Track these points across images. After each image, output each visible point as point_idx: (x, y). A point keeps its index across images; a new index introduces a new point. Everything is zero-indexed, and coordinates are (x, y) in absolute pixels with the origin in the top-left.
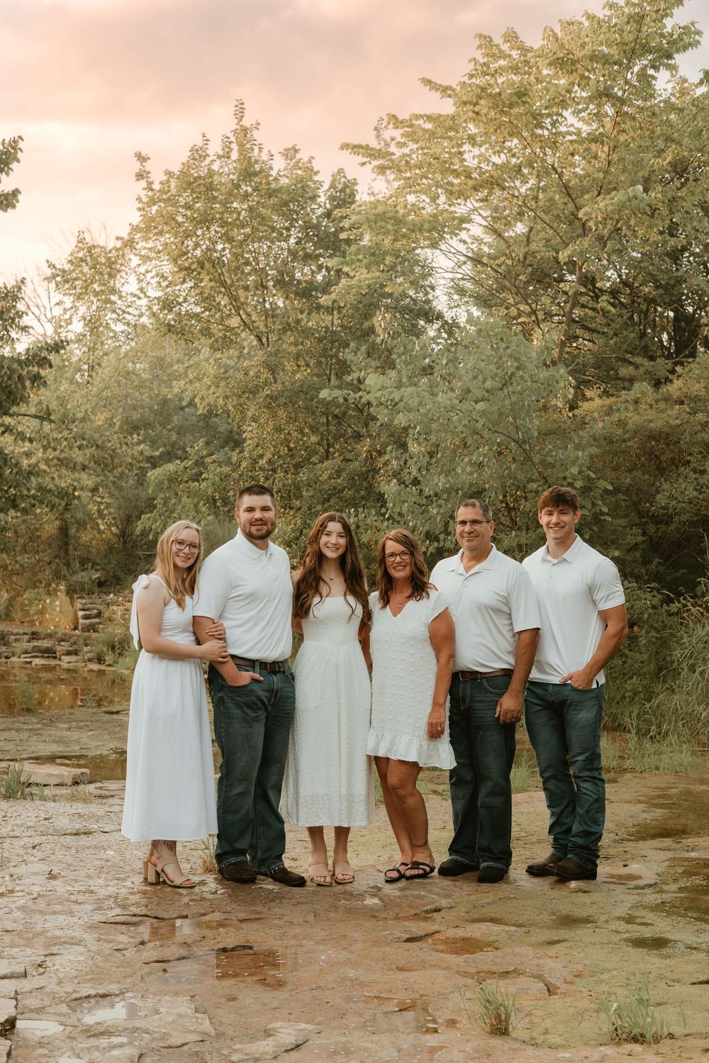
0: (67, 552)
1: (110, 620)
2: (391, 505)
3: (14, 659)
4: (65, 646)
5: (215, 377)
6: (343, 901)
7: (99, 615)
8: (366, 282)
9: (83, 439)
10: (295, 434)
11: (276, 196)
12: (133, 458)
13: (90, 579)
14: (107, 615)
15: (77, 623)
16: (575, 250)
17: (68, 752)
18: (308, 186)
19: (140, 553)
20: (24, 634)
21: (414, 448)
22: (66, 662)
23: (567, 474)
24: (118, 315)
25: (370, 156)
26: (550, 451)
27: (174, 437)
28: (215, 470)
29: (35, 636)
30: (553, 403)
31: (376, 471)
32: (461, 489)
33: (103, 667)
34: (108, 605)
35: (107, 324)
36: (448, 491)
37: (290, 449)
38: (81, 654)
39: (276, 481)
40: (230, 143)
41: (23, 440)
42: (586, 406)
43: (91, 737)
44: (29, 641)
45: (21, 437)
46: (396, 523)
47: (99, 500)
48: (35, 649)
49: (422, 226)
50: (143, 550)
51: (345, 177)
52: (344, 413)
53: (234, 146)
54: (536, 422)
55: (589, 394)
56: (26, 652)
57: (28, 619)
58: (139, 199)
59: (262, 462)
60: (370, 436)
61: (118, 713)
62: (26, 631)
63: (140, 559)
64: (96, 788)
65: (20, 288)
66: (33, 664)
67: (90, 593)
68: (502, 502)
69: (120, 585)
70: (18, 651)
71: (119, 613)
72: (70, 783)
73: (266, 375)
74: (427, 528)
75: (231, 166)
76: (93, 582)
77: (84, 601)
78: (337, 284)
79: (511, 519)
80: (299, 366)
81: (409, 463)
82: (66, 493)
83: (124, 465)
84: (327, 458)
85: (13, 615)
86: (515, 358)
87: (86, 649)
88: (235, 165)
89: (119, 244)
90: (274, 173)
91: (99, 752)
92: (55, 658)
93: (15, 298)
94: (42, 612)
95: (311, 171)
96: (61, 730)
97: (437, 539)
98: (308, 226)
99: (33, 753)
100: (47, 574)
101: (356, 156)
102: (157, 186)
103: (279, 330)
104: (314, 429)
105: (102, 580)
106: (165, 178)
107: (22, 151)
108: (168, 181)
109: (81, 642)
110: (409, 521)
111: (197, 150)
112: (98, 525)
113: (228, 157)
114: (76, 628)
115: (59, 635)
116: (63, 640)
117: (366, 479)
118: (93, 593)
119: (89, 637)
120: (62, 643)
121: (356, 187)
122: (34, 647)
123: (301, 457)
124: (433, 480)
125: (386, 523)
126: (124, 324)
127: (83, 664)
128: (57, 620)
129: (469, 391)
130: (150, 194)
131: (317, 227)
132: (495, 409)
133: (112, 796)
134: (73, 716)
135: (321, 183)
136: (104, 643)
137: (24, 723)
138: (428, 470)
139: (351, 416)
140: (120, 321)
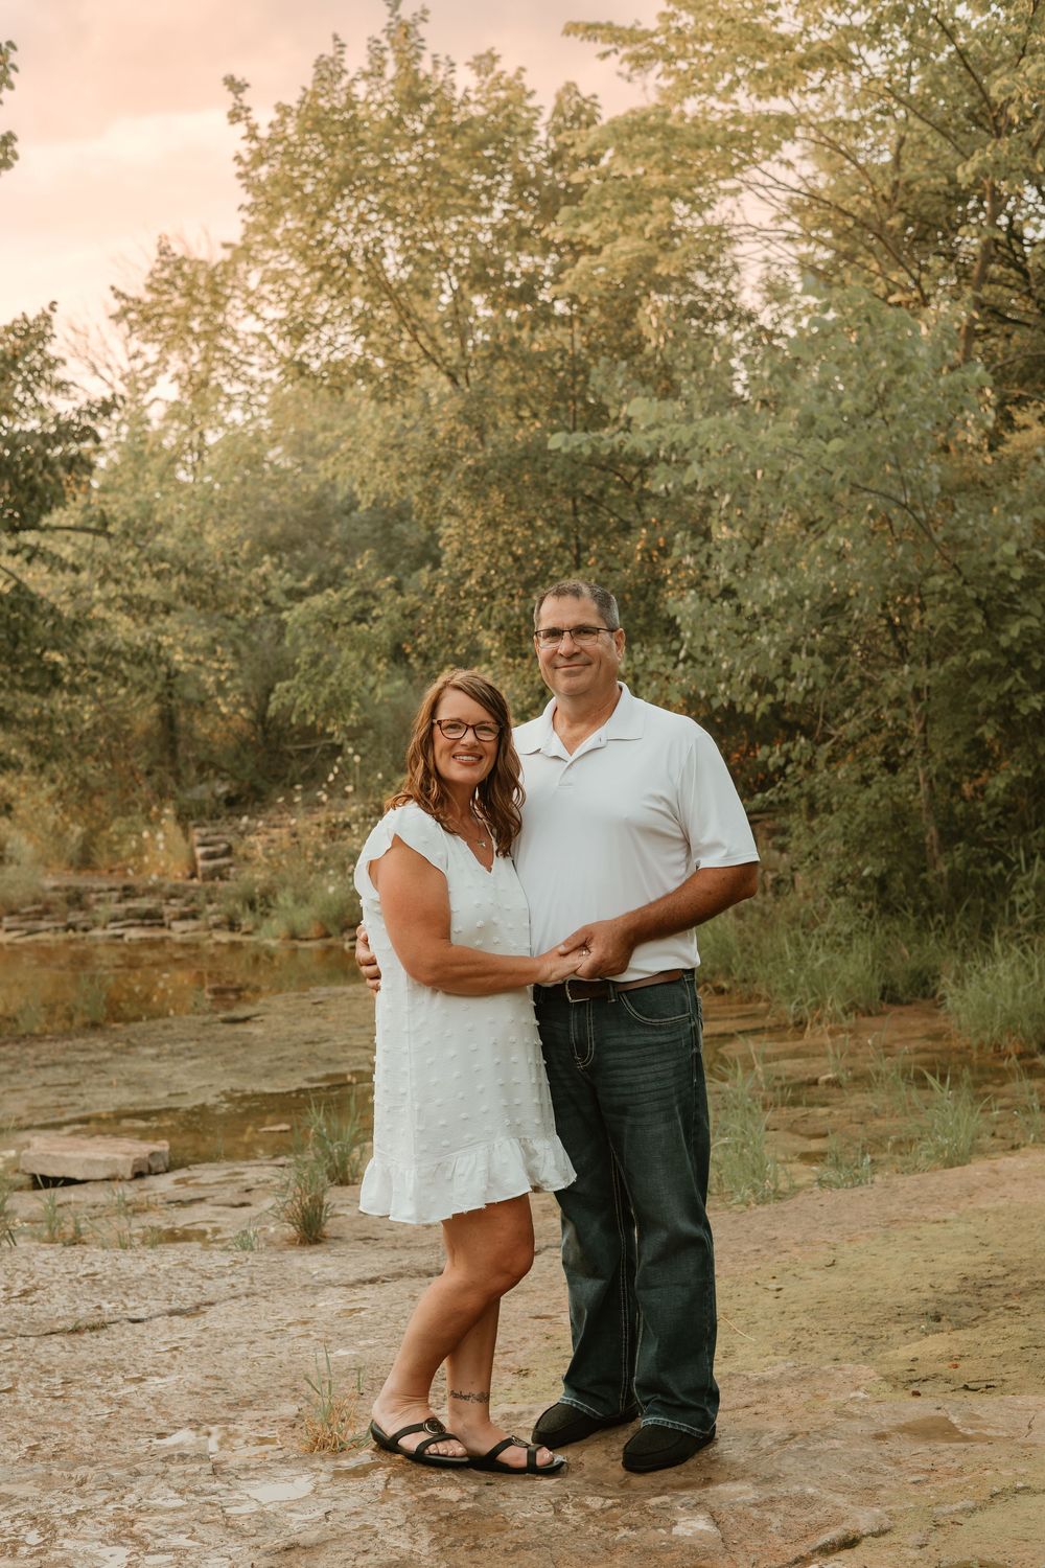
0: (173, 753)
1: (246, 859)
2: (688, 635)
3: (97, 932)
4: (177, 906)
5: (382, 444)
6: (624, 1532)
7: (228, 852)
8: (623, 258)
9: (163, 561)
10: (520, 532)
11: (465, 134)
12: (250, 588)
13: (213, 795)
14: (240, 851)
15: (195, 866)
16: (986, 160)
17: (145, 1104)
18: (517, 115)
19: (289, 747)
20: (111, 890)
21: (722, 533)
22: (179, 931)
23: (997, 556)
24: (235, 370)
25: (616, 39)
26: (964, 518)
27: (336, 559)
28: (393, 600)
29: (128, 892)
30: (960, 437)
31: (660, 583)
32: (809, 597)
33: (237, 937)
34: (242, 834)
35: (219, 385)
36: (786, 602)
37: (516, 559)
38: (202, 916)
39: (495, 612)
40: (383, 50)
41: (63, 568)
42: (1016, 440)
43: (190, 1072)
44: (119, 901)
45: (57, 564)
46: (698, 666)
47: (216, 665)
48: (130, 913)
49: (712, 137)
50: (296, 743)
51: (577, 94)
52: (602, 492)
53: (389, 56)
54: (936, 469)
55: (1020, 418)
56: (115, 919)
57: (119, 864)
58: (238, 158)
59: (471, 582)
60: (645, 525)
61: (246, 1020)
62: (113, 884)
63: (291, 757)
64: (177, 1182)
65: (48, 318)
66: (126, 939)
67: (215, 816)
68: (881, 616)
69: (262, 801)
70: (102, 918)
71: (260, 848)
72: (129, 1175)
73: (467, 435)
74: (753, 669)
75: (386, 90)
76: (218, 799)
77: (204, 831)
78: (573, 266)
79: (899, 644)
80: (521, 418)
81: (714, 560)
82: (146, 655)
83: (237, 599)
84: (578, 567)
85: (97, 859)
86: (894, 352)
87: (210, 908)
88: (392, 87)
89: (226, 255)
90: (458, 95)
91: (199, 1102)
92: (162, 925)
93: (41, 337)
94: (139, 853)
95: (520, 93)
96: (143, 1061)
97: (771, 688)
98: (522, 183)
99: (84, 1109)
100: (145, 790)
101: (592, 43)
102: (264, 132)
103: (484, 359)
104: (552, 522)
105: (233, 794)
106: (275, 117)
107: (16, 69)
108: (282, 122)
109: (202, 898)
110: (722, 660)
111: (326, 64)
112: (218, 706)
113: (381, 75)
114: (193, 876)
115: (166, 889)
116: (173, 896)
117: (643, 597)
118: (219, 817)
119: (214, 889)
120: (173, 901)
121: (598, 110)
122: (129, 910)
123: (534, 568)
124: (759, 585)
125: (681, 666)
126: (245, 382)
127: (206, 934)
128: (162, 863)
129: (811, 421)
130: (254, 145)
131: (537, 182)
132: (860, 448)
133: (202, 1200)
134: (169, 1032)
135: (537, 110)
136: (237, 897)
137: (83, 1050)
138: (747, 568)
139: (613, 497)
140: (238, 378)
